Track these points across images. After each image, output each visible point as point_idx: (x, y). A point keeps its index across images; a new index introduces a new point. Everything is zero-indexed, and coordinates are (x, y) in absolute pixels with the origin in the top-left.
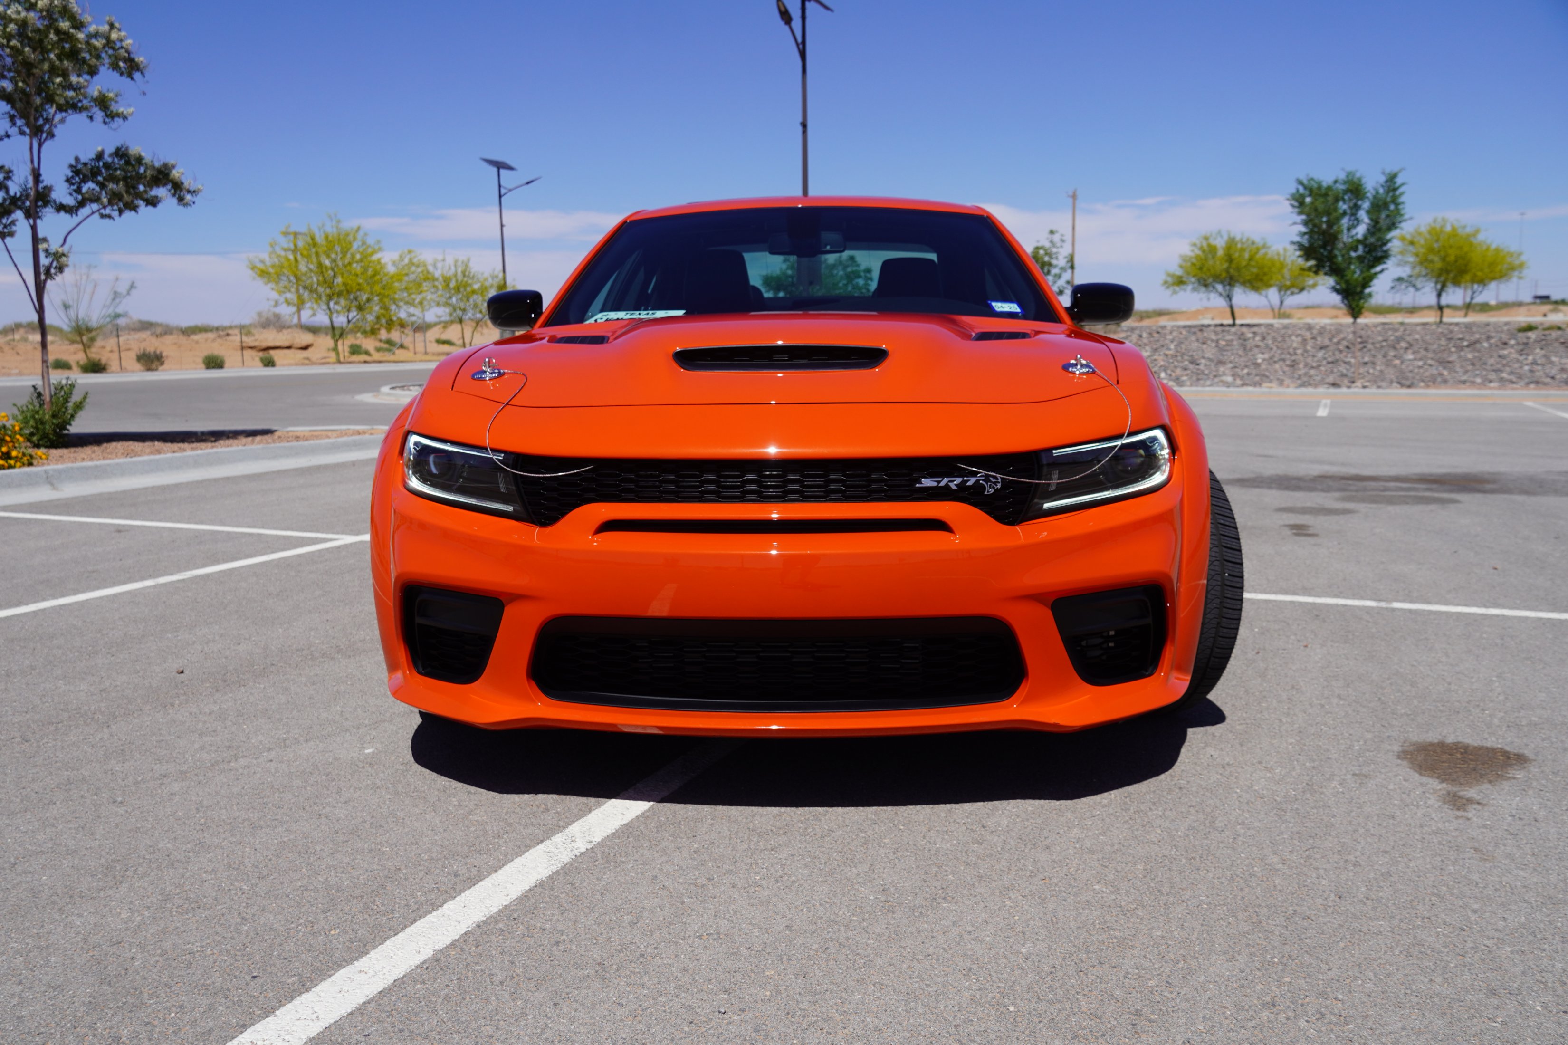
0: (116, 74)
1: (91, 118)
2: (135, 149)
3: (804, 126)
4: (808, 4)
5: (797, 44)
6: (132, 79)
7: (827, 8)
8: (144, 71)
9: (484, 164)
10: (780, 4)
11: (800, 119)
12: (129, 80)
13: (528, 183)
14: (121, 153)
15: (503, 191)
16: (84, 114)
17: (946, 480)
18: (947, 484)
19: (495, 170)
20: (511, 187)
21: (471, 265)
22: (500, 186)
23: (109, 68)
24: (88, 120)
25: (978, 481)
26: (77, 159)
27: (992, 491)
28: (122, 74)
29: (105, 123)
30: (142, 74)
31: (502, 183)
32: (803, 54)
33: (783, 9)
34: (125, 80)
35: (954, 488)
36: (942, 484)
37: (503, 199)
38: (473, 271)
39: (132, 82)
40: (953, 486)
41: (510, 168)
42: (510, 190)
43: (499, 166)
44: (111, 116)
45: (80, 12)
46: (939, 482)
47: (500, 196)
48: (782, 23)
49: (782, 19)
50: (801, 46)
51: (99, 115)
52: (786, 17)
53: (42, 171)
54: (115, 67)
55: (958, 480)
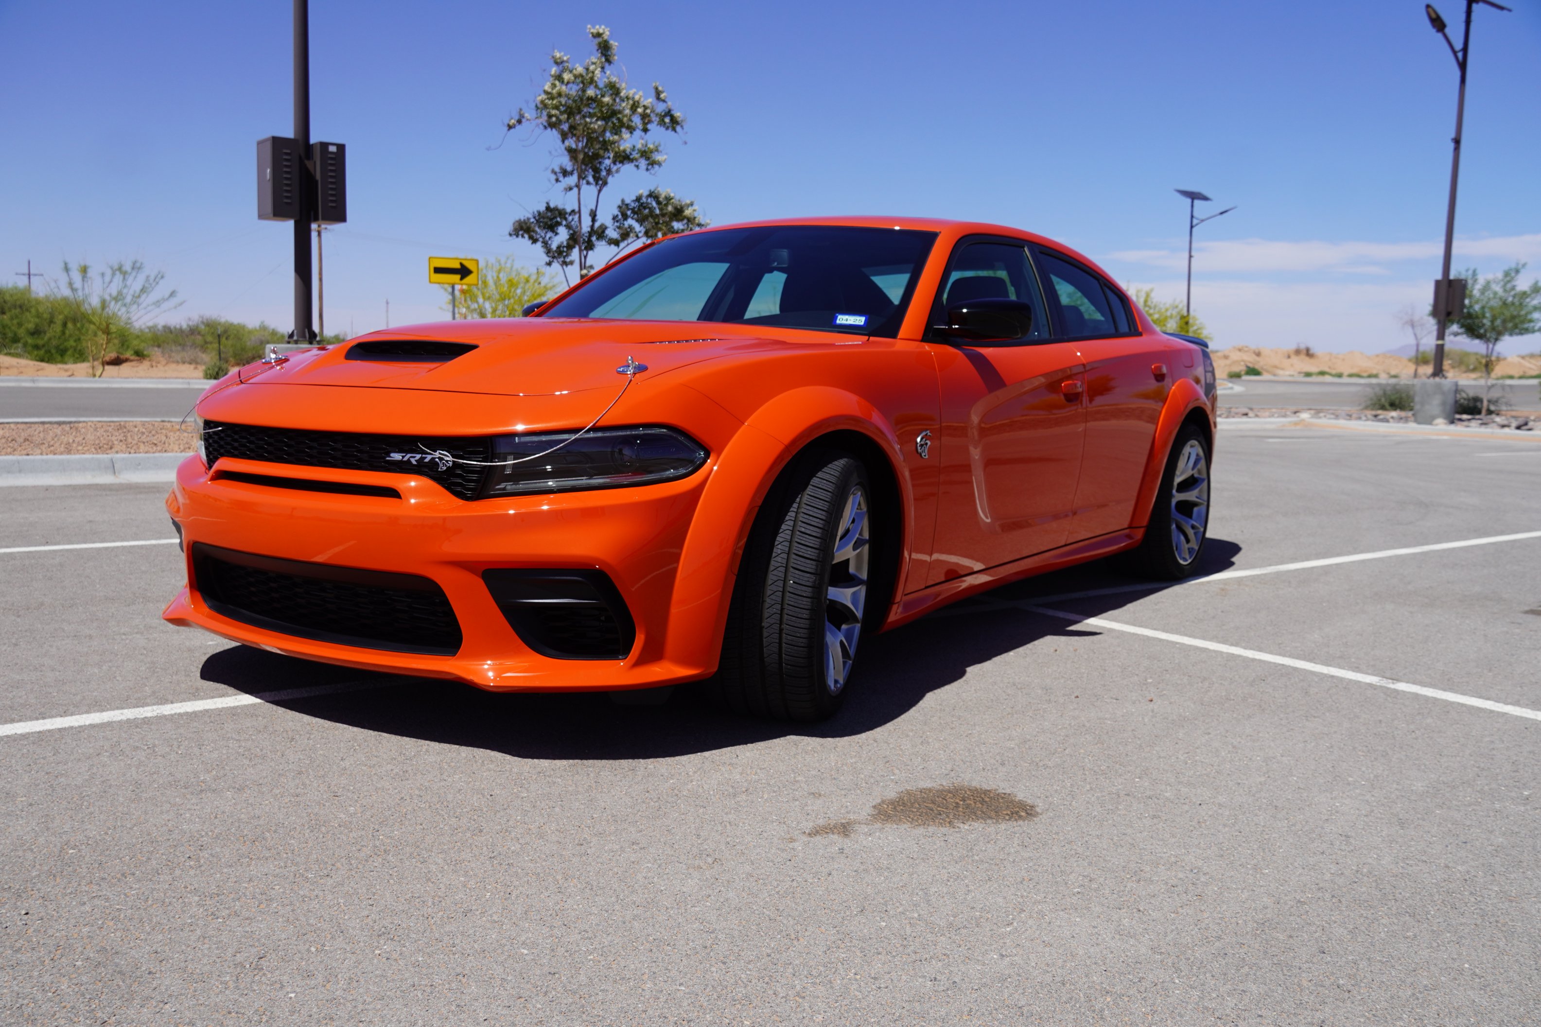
0: (663, 129)
1: (637, 166)
2: (663, 192)
3: (1457, 142)
4: (1475, 6)
5: (1455, 53)
6: (676, 131)
7: (1501, 8)
8: (683, 124)
9: (1178, 195)
10: (1430, 10)
11: (1453, 135)
12: (673, 133)
13: (1222, 213)
14: (653, 195)
15: (1195, 222)
16: (632, 165)
17: (409, 455)
18: (409, 459)
19: (1189, 201)
20: (1203, 217)
21: (1153, 295)
22: (1192, 217)
23: (658, 125)
24: (635, 169)
25: (433, 459)
26: (623, 201)
27: (445, 468)
28: (667, 128)
29: (647, 170)
30: (682, 127)
31: (1195, 214)
32: (1463, 66)
33: (1434, 16)
34: (670, 132)
35: (415, 463)
36: (406, 459)
37: (1194, 230)
38: (1155, 301)
39: (676, 134)
40: (413, 461)
41: (1205, 198)
42: (1202, 221)
43: (1194, 196)
44: (652, 163)
45: (617, 81)
46: (403, 457)
47: (1192, 227)
48: (1434, 31)
49: (1434, 26)
50: (1460, 55)
51: (643, 163)
52: (1438, 23)
53: (598, 213)
54: (662, 123)
55: (418, 456)
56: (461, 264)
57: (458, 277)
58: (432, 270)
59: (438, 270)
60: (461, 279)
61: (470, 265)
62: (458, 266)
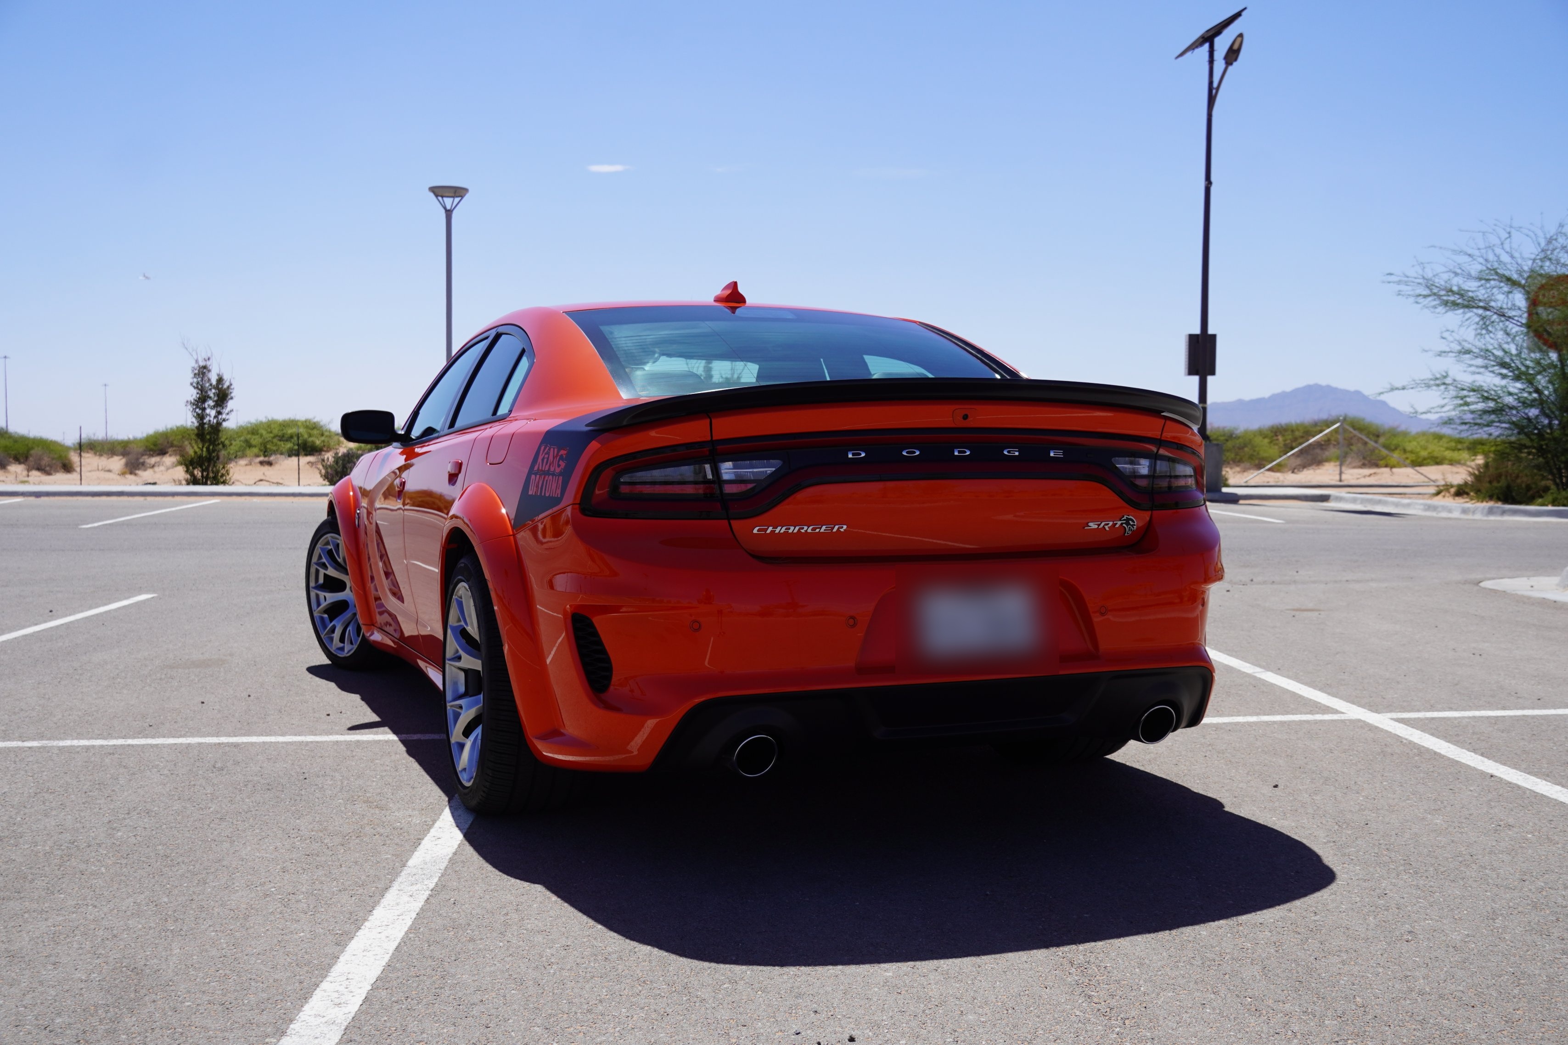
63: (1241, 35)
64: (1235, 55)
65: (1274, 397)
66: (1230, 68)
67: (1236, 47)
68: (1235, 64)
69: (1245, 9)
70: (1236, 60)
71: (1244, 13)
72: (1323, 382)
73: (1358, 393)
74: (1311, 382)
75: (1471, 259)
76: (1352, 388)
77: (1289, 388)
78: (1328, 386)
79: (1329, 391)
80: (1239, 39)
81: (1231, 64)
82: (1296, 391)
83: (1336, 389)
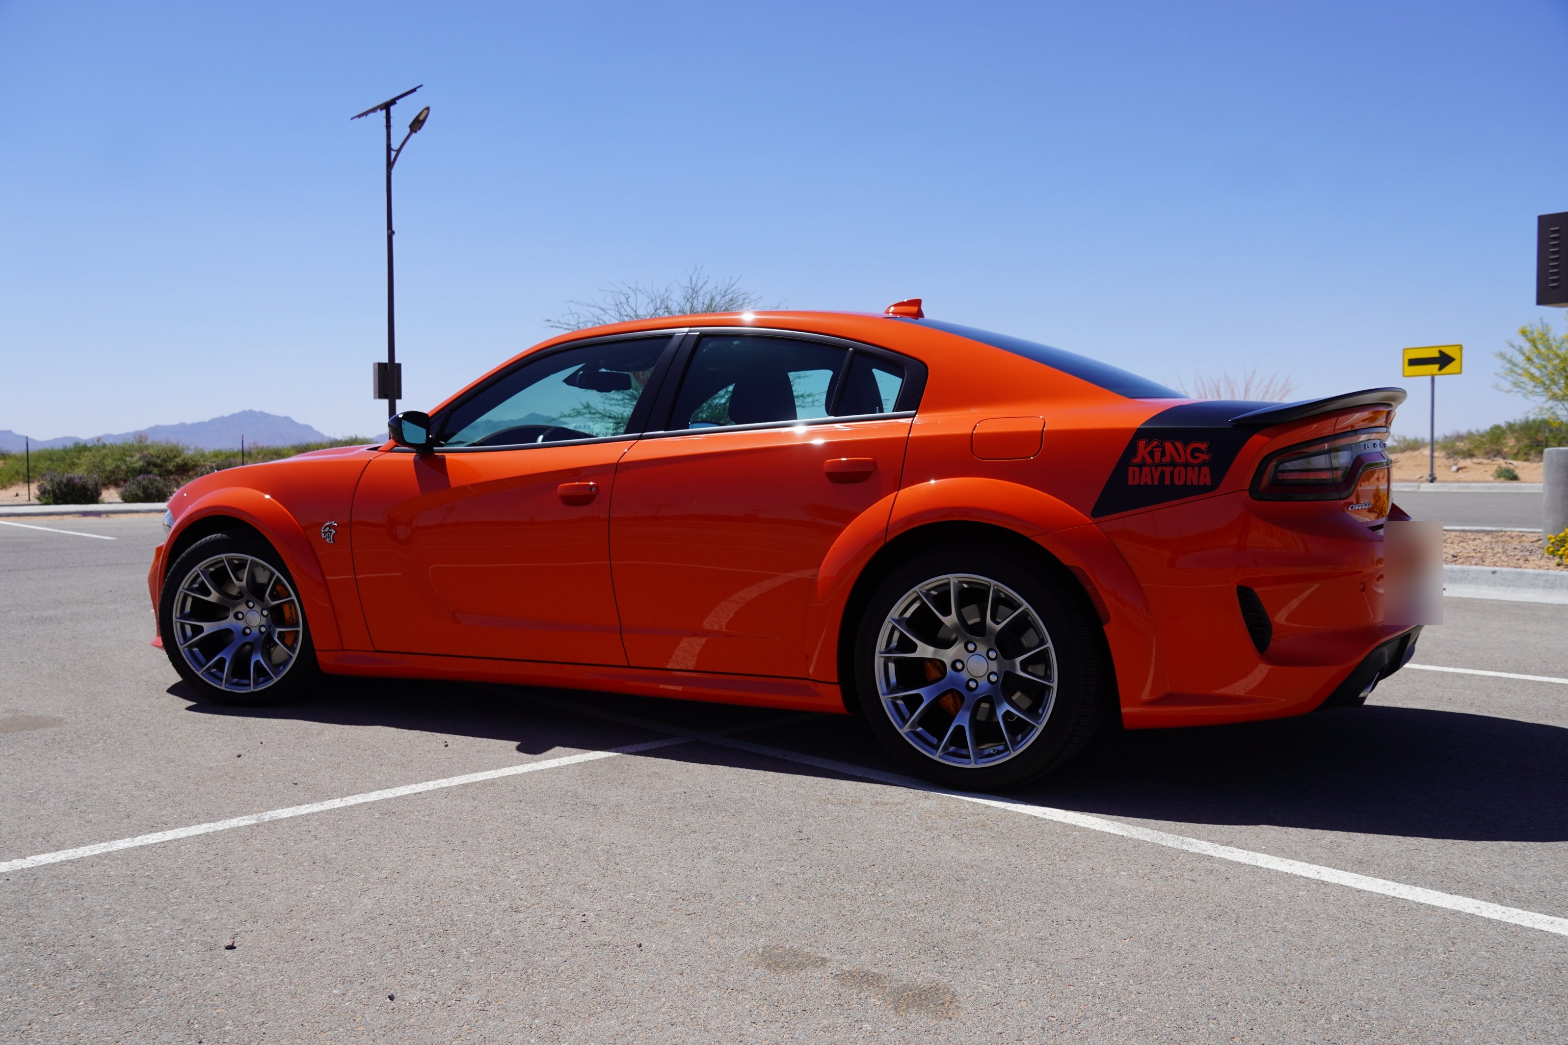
56: (1440, 352)
57: (1437, 366)
58: (1406, 362)
59: (1413, 362)
60: (1440, 369)
61: (1449, 352)
62: (1437, 355)
63: (428, 109)
64: (420, 125)
65: (213, 422)
66: (414, 135)
67: (421, 118)
68: (418, 132)
69: (421, 86)
70: (420, 129)
71: (418, 90)
72: (257, 409)
73: (287, 418)
74: (247, 409)
75: (604, 312)
76: (282, 415)
77: (227, 414)
78: (262, 413)
79: (260, 417)
80: (426, 112)
81: (416, 132)
82: (233, 417)
83: (268, 415)
